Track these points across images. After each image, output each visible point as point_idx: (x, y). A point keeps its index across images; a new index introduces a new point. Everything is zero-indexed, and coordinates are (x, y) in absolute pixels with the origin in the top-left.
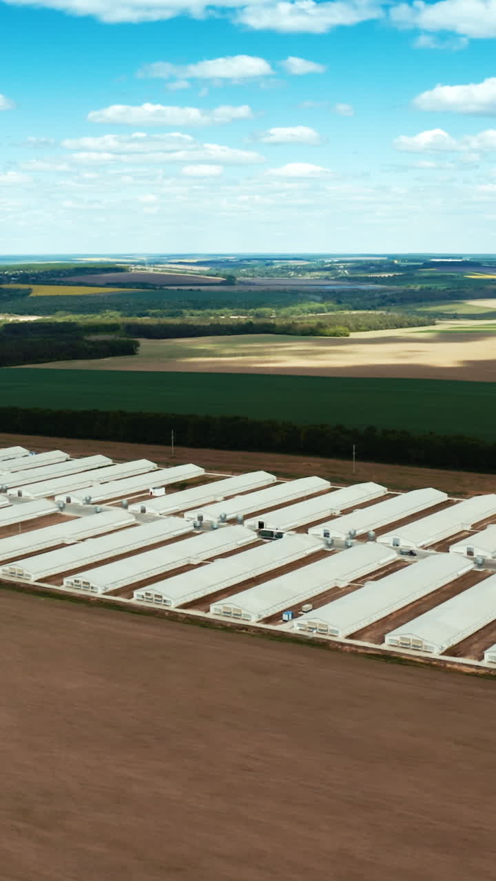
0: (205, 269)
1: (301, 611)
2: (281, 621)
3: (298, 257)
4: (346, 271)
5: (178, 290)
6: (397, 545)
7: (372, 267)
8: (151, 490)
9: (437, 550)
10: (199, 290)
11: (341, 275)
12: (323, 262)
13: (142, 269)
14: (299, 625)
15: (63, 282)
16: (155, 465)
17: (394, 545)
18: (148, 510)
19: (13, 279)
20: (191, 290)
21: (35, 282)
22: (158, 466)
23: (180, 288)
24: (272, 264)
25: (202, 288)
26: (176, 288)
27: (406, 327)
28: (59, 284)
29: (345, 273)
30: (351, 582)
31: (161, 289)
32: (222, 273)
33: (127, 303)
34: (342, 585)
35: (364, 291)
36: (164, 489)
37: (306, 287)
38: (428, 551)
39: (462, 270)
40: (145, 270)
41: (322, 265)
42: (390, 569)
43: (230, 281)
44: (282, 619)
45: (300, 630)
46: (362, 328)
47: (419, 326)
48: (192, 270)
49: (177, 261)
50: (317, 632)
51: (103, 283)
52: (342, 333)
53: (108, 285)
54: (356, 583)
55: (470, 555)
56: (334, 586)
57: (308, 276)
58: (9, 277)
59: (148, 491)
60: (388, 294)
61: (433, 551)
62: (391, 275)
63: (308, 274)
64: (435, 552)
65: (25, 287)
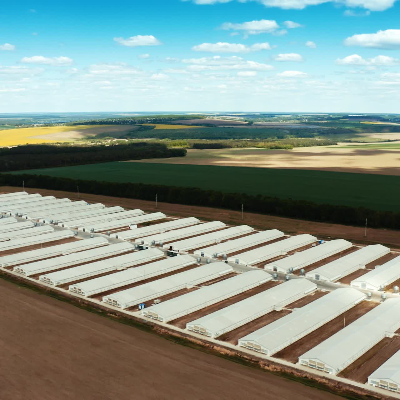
0: (242, 118)
1: (153, 303)
2: (138, 309)
3: (288, 113)
4: (306, 120)
5: (223, 127)
6: (238, 263)
7: (319, 118)
8: (130, 226)
9: (259, 267)
10: (233, 127)
11: (303, 122)
12: (298, 115)
13: (212, 118)
14: (144, 313)
15: (171, 123)
16: (143, 212)
17: (236, 263)
18: (119, 237)
19: (149, 121)
20: (229, 127)
21: (158, 123)
22: (145, 213)
23: (224, 126)
24: (274, 116)
25: (234, 126)
26: (222, 126)
27: (322, 145)
28: (169, 124)
29: (306, 121)
30: (196, 286)
31: (215, 126)
32: (249, 120)
33: (197, 133)
34: (189, 287)
35: (311, 129)
36: (136, 225)
37: (284, 127)
38: (253, 267)
39: (360, 120)
40: (214, 118)
41: (297, 117)
42: (225, 277)
43: (251, 123)
44: (138, 308)
45: (144, 316)
46: (300, 145)
47: (329, 145)
48: (236, 119)
49: (230, 115)
50: (152, 318)
51: (190, 124)
52: (289, 147)
53: (193, 124)
54: (198, 286)
55: (275, 271)
56: (185, 287)
57: (288, 122)
58: (147, 120)
59: (128, 226)
60: (321, 130)
61: (256, 268)
62: (326, 122)
63: (288, 121)
64: (257, 268)
65: (153, 125)
